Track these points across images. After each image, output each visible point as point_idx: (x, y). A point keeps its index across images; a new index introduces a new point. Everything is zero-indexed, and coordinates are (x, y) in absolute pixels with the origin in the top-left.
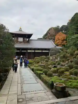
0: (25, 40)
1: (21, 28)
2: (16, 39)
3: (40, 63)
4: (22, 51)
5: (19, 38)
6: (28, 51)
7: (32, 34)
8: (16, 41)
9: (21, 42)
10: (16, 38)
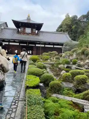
0: (34, 31)
1: (29, 16)
2: (23, 30)
3: (49, 61)
4: (30, 45)
5: (26, 28)
6: (37, 45)
7: (43, 24)
8: (22, 32)
9: (28, 34)
10: (23, 28)
